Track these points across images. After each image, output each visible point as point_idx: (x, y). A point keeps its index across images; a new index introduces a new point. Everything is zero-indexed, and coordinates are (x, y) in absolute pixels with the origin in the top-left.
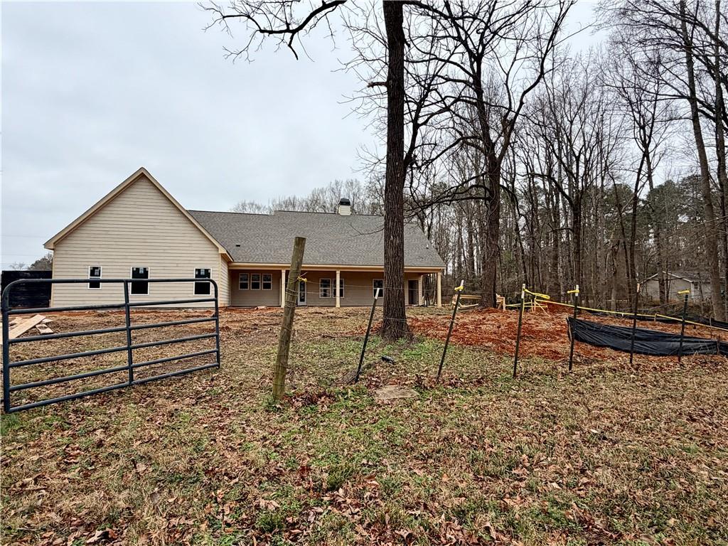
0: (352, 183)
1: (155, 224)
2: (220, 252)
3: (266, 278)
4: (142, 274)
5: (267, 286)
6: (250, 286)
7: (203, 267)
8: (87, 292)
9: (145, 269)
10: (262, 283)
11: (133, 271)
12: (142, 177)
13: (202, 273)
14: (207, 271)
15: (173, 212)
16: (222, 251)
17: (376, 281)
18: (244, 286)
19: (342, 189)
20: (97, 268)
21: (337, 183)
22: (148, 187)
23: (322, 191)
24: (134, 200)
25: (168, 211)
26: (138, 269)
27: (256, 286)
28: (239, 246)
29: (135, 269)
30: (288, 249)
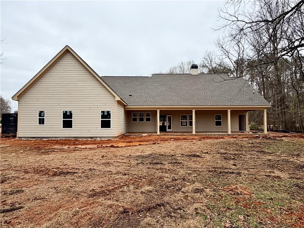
0: (190, 63)
1: (76, 82)
2: (116, 99)
3: (148, 115)
4: (68, 115)
5: (148, 120)
6: (138, 120)
7: (106, 110)
8: (38, 127)
9: (70, 112)
10: (145, 118)
11: (63, 113)
12: (67, 52)
13: (106, 114)
14: (108, 112)
15: (87, 73)
16: (118, 98)
17: (217, 116)
18: (135, 120)
19: (185, 66)
20: (43, 112)
21: (182, 63)
22: (71, 58)
23: (175, 68)
24: (63, 67)
25: (84, 74)
26: (66, 112)
27: (142, 120)
28: (131, 95)
29: (64, 112)
30: (161, 97)
